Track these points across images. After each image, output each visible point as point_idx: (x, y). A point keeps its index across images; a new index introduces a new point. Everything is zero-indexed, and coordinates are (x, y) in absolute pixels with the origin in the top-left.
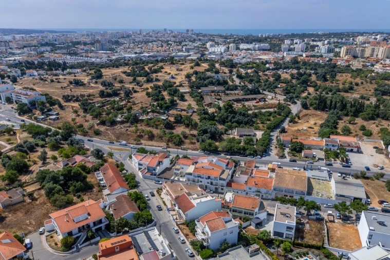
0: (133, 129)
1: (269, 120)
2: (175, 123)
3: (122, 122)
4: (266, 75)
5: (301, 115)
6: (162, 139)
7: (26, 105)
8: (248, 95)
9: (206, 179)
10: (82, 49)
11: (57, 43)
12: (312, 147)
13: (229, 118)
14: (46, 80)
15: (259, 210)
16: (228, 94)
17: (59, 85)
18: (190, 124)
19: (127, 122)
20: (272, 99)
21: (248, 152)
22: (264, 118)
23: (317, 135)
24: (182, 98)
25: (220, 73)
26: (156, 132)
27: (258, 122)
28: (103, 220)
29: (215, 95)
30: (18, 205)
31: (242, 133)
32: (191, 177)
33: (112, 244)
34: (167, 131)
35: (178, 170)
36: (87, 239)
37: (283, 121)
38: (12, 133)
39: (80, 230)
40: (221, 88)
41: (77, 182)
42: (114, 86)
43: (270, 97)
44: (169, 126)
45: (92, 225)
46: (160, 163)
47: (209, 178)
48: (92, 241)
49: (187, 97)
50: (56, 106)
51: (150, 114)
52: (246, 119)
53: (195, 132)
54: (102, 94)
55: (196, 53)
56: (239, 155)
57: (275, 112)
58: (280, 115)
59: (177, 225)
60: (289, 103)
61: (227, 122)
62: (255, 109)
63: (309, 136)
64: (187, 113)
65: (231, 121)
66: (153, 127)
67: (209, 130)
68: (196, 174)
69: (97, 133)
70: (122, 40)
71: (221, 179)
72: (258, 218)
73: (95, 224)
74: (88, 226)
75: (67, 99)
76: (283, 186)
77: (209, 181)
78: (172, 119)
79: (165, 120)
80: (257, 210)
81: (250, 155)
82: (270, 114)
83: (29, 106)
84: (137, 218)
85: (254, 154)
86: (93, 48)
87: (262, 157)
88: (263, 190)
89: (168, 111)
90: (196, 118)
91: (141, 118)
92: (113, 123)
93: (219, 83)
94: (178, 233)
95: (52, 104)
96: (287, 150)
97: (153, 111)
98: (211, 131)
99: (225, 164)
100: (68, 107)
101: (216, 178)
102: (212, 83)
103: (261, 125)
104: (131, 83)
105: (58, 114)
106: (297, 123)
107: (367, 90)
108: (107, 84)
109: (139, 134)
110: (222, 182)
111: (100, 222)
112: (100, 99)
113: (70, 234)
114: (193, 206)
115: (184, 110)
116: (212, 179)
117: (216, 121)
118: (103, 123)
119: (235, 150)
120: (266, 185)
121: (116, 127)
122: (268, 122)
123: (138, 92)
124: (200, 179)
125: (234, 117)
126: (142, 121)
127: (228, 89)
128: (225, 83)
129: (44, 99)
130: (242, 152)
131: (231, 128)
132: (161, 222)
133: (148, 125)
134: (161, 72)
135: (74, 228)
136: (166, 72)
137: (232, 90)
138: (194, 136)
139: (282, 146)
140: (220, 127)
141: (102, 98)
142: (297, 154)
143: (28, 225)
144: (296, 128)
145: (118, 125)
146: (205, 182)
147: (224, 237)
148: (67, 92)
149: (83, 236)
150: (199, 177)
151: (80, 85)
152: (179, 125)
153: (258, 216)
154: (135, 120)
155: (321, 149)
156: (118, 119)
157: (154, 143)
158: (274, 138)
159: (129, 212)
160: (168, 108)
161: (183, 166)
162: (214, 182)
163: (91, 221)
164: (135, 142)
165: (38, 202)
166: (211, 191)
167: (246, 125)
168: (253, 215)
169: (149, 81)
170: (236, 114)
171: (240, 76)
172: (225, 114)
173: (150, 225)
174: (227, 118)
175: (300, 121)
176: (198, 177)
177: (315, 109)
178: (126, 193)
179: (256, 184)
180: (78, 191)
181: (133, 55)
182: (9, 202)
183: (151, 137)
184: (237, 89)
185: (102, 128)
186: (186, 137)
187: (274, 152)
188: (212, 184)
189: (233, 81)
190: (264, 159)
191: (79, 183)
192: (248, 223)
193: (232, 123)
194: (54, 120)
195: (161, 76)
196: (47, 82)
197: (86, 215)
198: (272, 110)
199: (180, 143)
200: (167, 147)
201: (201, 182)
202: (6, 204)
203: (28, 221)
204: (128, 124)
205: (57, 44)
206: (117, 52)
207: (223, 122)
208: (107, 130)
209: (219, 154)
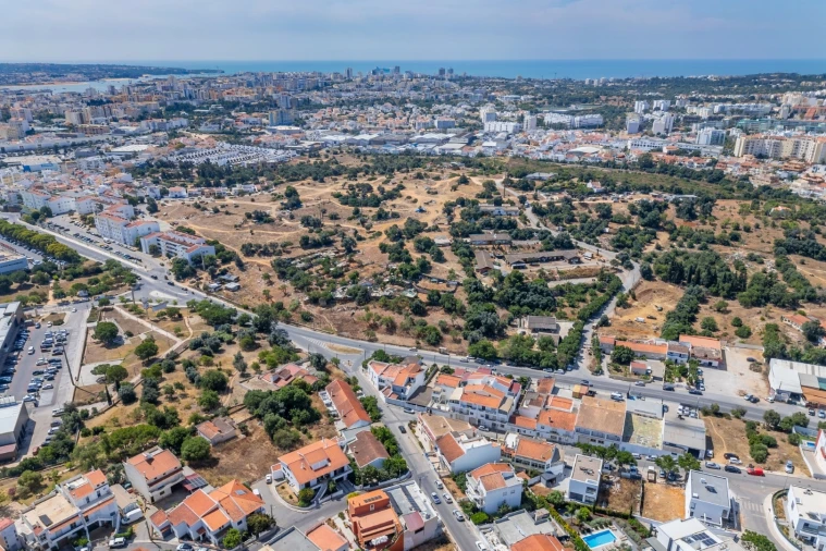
0: (362, 312)
1: (584, 301)
2: (428, 304)
3: (344, 301)
4: (585, 205)
5: (637, 293)
6: (408, 333)
7: (186, 262)
8: (551, 250)
9: (480, 410)
10: (244, 122)
11: (194, 103)
12: (648, 356)
13: (517, 298)
14: (205, 209)
15: (552, 462)
16: (515, 248)
17: (228, 220)
18: (452, 309)
19: (351, 300)
20: (592, 257)
21: (543, 363)
22: (577, 297)
23: (659, 332)
24: (440, 258)
25: (503, 202)
26: (399, 319)
27: (566, 304)
28: (346, 469)
29: (494, 248)
30: (231, 442)
31: (537, 326)
32: (458, 406)
33: (366, 501)
34: (417, 319)
35: (438, 393)
36: (328, 493)
37: (606, 304)
38: (176, 316)
39: (320, 480)
40: (503, 236)
41: (301, 410)
42: (323, 225)
43: (588, 254)
44: (420, 310)
45: (332, 474)
46: (410, 381)
47: (484, 408)
48: (334, 495)
49: (447, 253)
50: (233, 264)
51: (389, 287)
52: (545, 300)
53: (461, 322)
54: (305, 243)
55: (459, 136)
56: (529, 367)
57: (595, 286)
58: (602, 291)
59: (441, 477)
60: (620, 267)
61: (514, 304)
62: (561, 279)
63: (647, 333)
64: (448, 286)
65: (519, 302)
66: (393, 310)
67: (483, 321)
68: (465, 402)
69: (307, 319)
71: (500, 412)
72: (550, 473)
73: (336, 473)
74: (328, 476)
75: (249, 250)
76: (590, 427)
77: (484, 413)
78: (423, 298)
79: (412, 299)
80: (549, 462)
81: (547, 367)
82: (586, 288)
83: (190, 263)
84: (388, 465)
85: (554, 366)
86: (264, 120)
87: (565, 370)
88: (561, 431)
89: (417, 283)
90: (462, 297)
91: (373, 295)
92: (331, 302)
93: (500, 226)
95: (226, 261)
96: (607, 359)
97: (392, 282)
98: (486, 323)
99: (508, 388)
100: (252, 264)
101: (493, 410)
102: (489, 225)
103: (568, 310)
104: (350, 219)
105: (237, 280)
106: (630, 306)
107: (763, 241)
108: (312, 223)
109: (372, 322)
110: (502, 416)
111: (342, 470)
112: (301, 252)
113: (308, 485)
114: (462, 453)
115: (444, 281)
116: (487, 411)
117: (495, 301)
118: (314, 301)
119: (525, 358)
120: (565, 424)
121: (335, 308)
122: (582, 305)
123: (364, 239)
124: (471, 410)
125: (524, 297)
126: (377, 299)
127: (516, 237)
128: (513, 225)
129: (211, 251)
130: (535, 362)
131: (518, 314)
132: (418, 473)
133: (386, 306)
134: (401, 196)
135: (312, 477)
136: (409, 197)
137: (523, 239)
138: (459, 328)
139: (599, 352)
140: (502, 313)
141: (305, 249)
142: (621, 367)
143: (250, 471)
144: (626, 318)
145: (338, 306)
146: (477, 414)
147: (503, 499)
148: (247, 239)
149: (323, 487)
151: (265, 222)
152: (435, 308)
153: (550, 469)
154: (364, 298)
155: (662, 360)
156: (339, 296)
157: (394, 338)
158: (588, 336)
159: (376, 457)
160: (416, 278)
161: (444, 388)
162: (491, 415)
163: (330, 470)
164: (367, 338)
165: (253, 438)
166: (486, 428)
167: (543, 309)
168: (543, 468)
169: (381, 217)
170: (528, 291)
171: (538, 211)
172: (510, 291)
174: (513, 298)
175: (635, 303)
176: (468, 406)
177: (665, 280)
178: (368, 429)
179: (551, 422)
180: (303, 423)
181: (341, 138)
182: (220, 438)
183: (391, 328)
184: (533, 236)
185: (314, 310)
186: (446, 330)
187: (586, 361)
188: (487, 417)
189: (525, 220)
190: (568, 374)
191: (305, 411)
192: (536, 479)
193: (522, 306)
194: (233, 290)
195: (401, 206)
196: (207, 213)
197: (326, 461)
198: (589, 281)
199: (436, 342)
200: (417, 348)
201: (472, 414)
202: (216, 440)
203: (248, 465)
204: (354, 304)
205: (194, 108)
206: (309, 128)
207: (505, 303)
208: (321, 312)
209: (499, 363)
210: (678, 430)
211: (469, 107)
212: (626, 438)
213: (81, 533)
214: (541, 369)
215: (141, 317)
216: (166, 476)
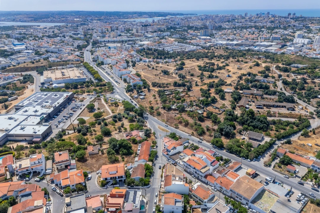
0: (178, 116)
1: (285, 129)
2: (206, 117)
3: (175, 110)
4: (314, 83)
5: (316, 131)
6: (192, 128)
7: (131, 86)
8: (282, 102)
9: (193, 168)
10: (191, 34)
11: (178, 27)
12: (301, 164)
13: (248, 122)
14: (150, 67)
15: (208, 201)
16: (264, 98)
17: (155, 72)
18: (216, 122)
19: (177, 110)
20: (302, 109)
21: (242, 154)
22: (280, 126)
23: (316, 153)
24: (223, 98)
25: (269, 77)
26: (191, 121)
27: (274, 129)
28: (123, 177)
29: (253, 97)
30: (95, 155)
31: (252, 137)
33: (116, 192)
34: (199, 122)
35: (182, 156)
36: (112, 184)
37: (295, 133)
38: (117, 105)
39: (111, 178)
40: (260, 92)
41: (125, 149)
42: (186, 78)
43: (301, 107)
44: (201, 119)
45: (117, 178)
47: (195, 168)
48: (115, 186)
49: (228, 97)
50: (147, 89)
51: (194, 107)
52: (262, 126)
53: (216, 128)
54: (176, 84)
55: (277, 44)
56: (235, 155)
57: (294, 123)
58: (297, 126)
59: (160, 192)
60: (314, 116)
61: (246, 124)
62: (279, 117)
63: (309, 152)
64: (219, 111)
65: (249, 124)
66: (191, 117)
67: (224, 130)
68: (188, 163)
69: (159, 114)
70: (224, 25)
71: (201, 172)
72: (206, 205)
73: (119, 177)
74: (116, 178)
75: (154, 85)
76: (236, 191)
77: (194, 170)
78: (205, 114)
79: (200, 114)
80: (206, 200)
81: (243, 157)
82: (288, 124)
83: (133, 86)
85: (247, 157)
86: (199, 34)
87: (251, 160)
88: (224, 189)
89: (207, 107)
90: (222, 118)
91: (186, 109)
92: (170, 109)
93: (261, 87)
94: (157, 197)
95: (145, 88)
96: (277, 161)
97: (197, 105)
98: (225, 131)
99: (210, 162)
100: (153, 90)
101: (198, 170)
102: (255, 86)
103: (272, 133)
104: (198, 77)
105: (145, 95)
106: (309, 136)
108: (181, 76)
109: (180, 120)
110: (201, 174)
111: (122, 177)
112: (173, 88)
113: (106, 179)
114: (170, 185)
115: (218, 108)
116: (196, 170)
117: (237, 122)
118: (164, 108)
119: (234, 150)
120: (227, 186)
121: (170, 112)
122: (282, 131)
123: (198, 86)
124: (190, 167)
125: (252, 122)
126: (187, 111)
127: (266, 94)
128: (267, 88)
129: (141, 83)
130: (238, 153)
131: (246, 129)
132: (153, 187)
133: (189, 115)
134: (225, 69)
135: (109, 177)
136: (228, 70)
137: (270, 95)
138: (214, 130)
139: (275, 156)
140: (239, 127)
141: (174, 87)
142: (282, 166)
143: (94, 167)
144: (302, 142)
145: (172, 111)
146: (192, 170)
147: (173, 210)
148: (157, 81)
149: (112, 182)
150: (190, 166)
151: (166, 74)
152: (208, 119)
154: (182, 110)
155: (308, 168)
156: (173, 107)
157: (186, 129)
158: (276, 147)
159: (137, 176)
160: (207, 105)
161: (185, 155)
162: (197, 172)
163: (117, 175)
164: (175, 127)
165: (104, 156)
166: (194, 176)
167: (260, 129)
168: (203, 202)
169: (210, 77)
170: (255, 119)
171: (285, 83)
172: (246, 118)
173: (145, 187)
174: (247, 121)
175: (314, 136)
178: (144, 164)
179: (221, 183)
180: (124, 154)
181: (225, 42)
182: (92, 153)
183: (187, 124)
184: (275, 94)
185: (162, 111)
186: (208, 130)
187: (267, 157)
188: (196, 172)
189: (275, 86)
190: (252, 163)
191: (125, 150)
192: (199, 206)
193: (249, 126)
194: (142, 99)
195: (222, 73)
196: (150, 69)
197: (116, 172)
198: (293, 120)
199: (202, 133)
200: (192, 135)
201: (190, 169)
202: (91, 153)
203: (95, 165)
204: (177, 112)
205: (177, 28)
206: (214, 38)
207: (242, 123)
208: (165, 113)
209: (222, 150)
210: (282, 206)
211: (292, 31)
212: (254, 202)
213: (30, 173)
214: (240, 157)
215: (107, 104)
216: (62, 162)
